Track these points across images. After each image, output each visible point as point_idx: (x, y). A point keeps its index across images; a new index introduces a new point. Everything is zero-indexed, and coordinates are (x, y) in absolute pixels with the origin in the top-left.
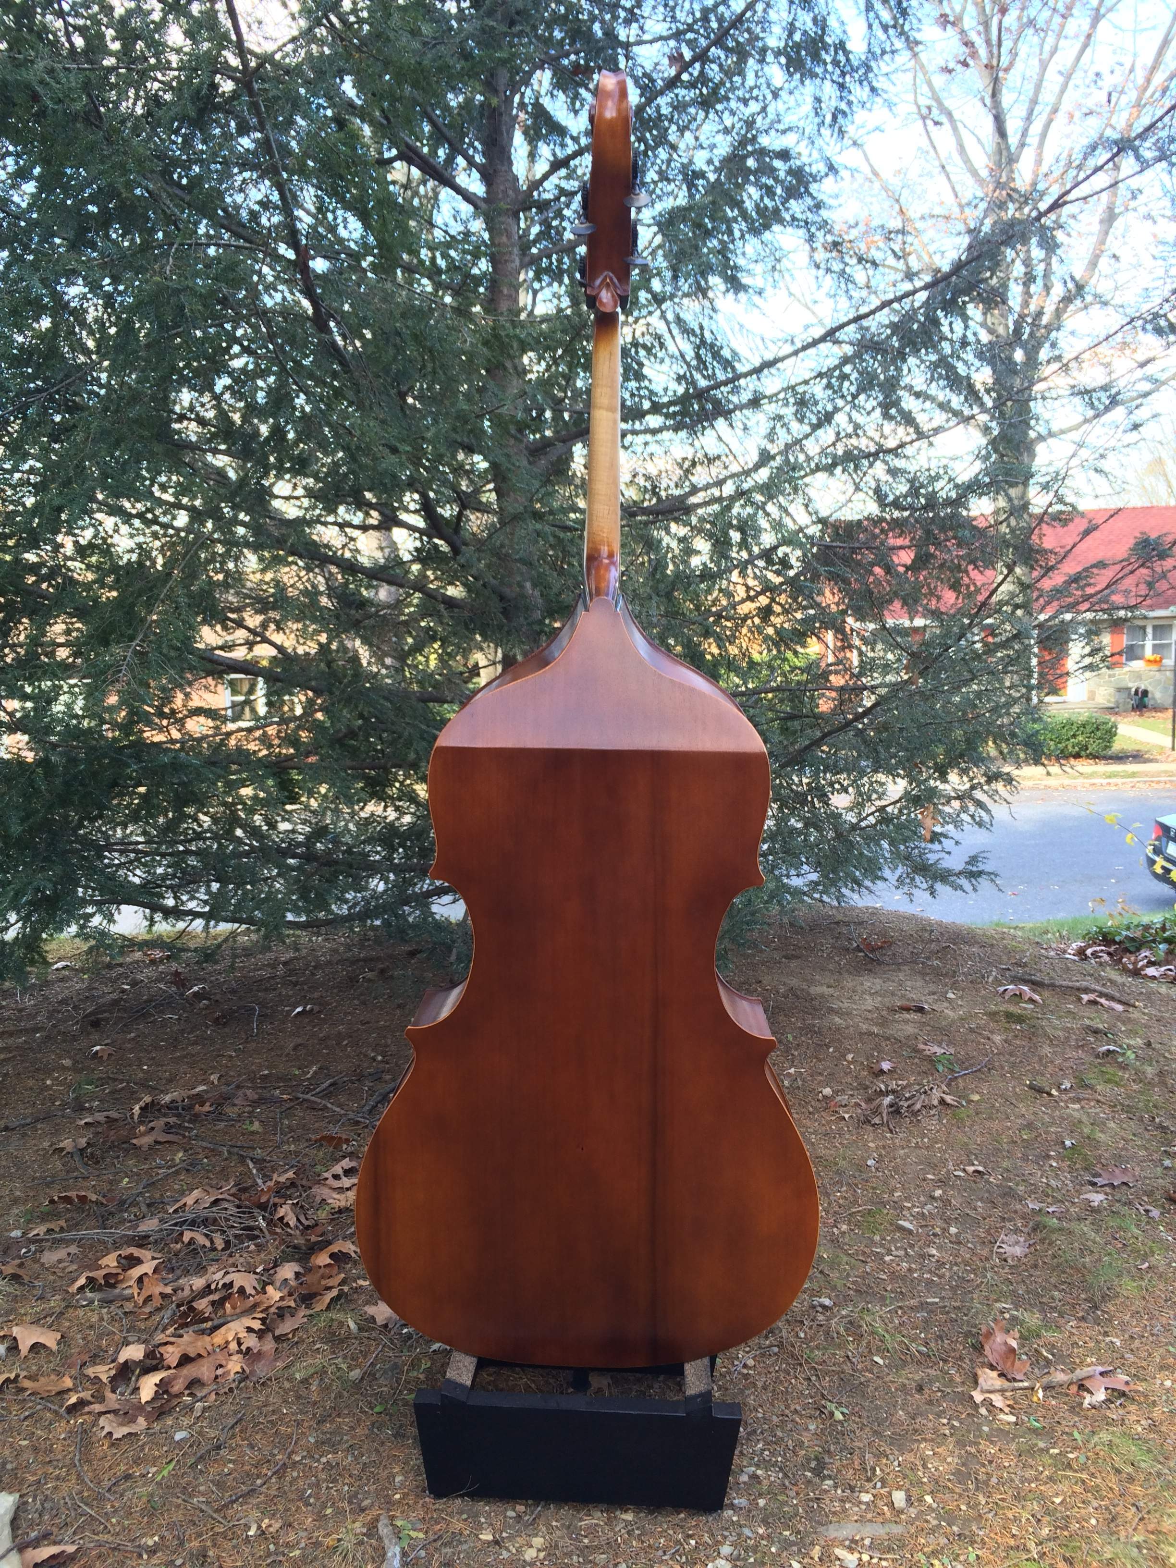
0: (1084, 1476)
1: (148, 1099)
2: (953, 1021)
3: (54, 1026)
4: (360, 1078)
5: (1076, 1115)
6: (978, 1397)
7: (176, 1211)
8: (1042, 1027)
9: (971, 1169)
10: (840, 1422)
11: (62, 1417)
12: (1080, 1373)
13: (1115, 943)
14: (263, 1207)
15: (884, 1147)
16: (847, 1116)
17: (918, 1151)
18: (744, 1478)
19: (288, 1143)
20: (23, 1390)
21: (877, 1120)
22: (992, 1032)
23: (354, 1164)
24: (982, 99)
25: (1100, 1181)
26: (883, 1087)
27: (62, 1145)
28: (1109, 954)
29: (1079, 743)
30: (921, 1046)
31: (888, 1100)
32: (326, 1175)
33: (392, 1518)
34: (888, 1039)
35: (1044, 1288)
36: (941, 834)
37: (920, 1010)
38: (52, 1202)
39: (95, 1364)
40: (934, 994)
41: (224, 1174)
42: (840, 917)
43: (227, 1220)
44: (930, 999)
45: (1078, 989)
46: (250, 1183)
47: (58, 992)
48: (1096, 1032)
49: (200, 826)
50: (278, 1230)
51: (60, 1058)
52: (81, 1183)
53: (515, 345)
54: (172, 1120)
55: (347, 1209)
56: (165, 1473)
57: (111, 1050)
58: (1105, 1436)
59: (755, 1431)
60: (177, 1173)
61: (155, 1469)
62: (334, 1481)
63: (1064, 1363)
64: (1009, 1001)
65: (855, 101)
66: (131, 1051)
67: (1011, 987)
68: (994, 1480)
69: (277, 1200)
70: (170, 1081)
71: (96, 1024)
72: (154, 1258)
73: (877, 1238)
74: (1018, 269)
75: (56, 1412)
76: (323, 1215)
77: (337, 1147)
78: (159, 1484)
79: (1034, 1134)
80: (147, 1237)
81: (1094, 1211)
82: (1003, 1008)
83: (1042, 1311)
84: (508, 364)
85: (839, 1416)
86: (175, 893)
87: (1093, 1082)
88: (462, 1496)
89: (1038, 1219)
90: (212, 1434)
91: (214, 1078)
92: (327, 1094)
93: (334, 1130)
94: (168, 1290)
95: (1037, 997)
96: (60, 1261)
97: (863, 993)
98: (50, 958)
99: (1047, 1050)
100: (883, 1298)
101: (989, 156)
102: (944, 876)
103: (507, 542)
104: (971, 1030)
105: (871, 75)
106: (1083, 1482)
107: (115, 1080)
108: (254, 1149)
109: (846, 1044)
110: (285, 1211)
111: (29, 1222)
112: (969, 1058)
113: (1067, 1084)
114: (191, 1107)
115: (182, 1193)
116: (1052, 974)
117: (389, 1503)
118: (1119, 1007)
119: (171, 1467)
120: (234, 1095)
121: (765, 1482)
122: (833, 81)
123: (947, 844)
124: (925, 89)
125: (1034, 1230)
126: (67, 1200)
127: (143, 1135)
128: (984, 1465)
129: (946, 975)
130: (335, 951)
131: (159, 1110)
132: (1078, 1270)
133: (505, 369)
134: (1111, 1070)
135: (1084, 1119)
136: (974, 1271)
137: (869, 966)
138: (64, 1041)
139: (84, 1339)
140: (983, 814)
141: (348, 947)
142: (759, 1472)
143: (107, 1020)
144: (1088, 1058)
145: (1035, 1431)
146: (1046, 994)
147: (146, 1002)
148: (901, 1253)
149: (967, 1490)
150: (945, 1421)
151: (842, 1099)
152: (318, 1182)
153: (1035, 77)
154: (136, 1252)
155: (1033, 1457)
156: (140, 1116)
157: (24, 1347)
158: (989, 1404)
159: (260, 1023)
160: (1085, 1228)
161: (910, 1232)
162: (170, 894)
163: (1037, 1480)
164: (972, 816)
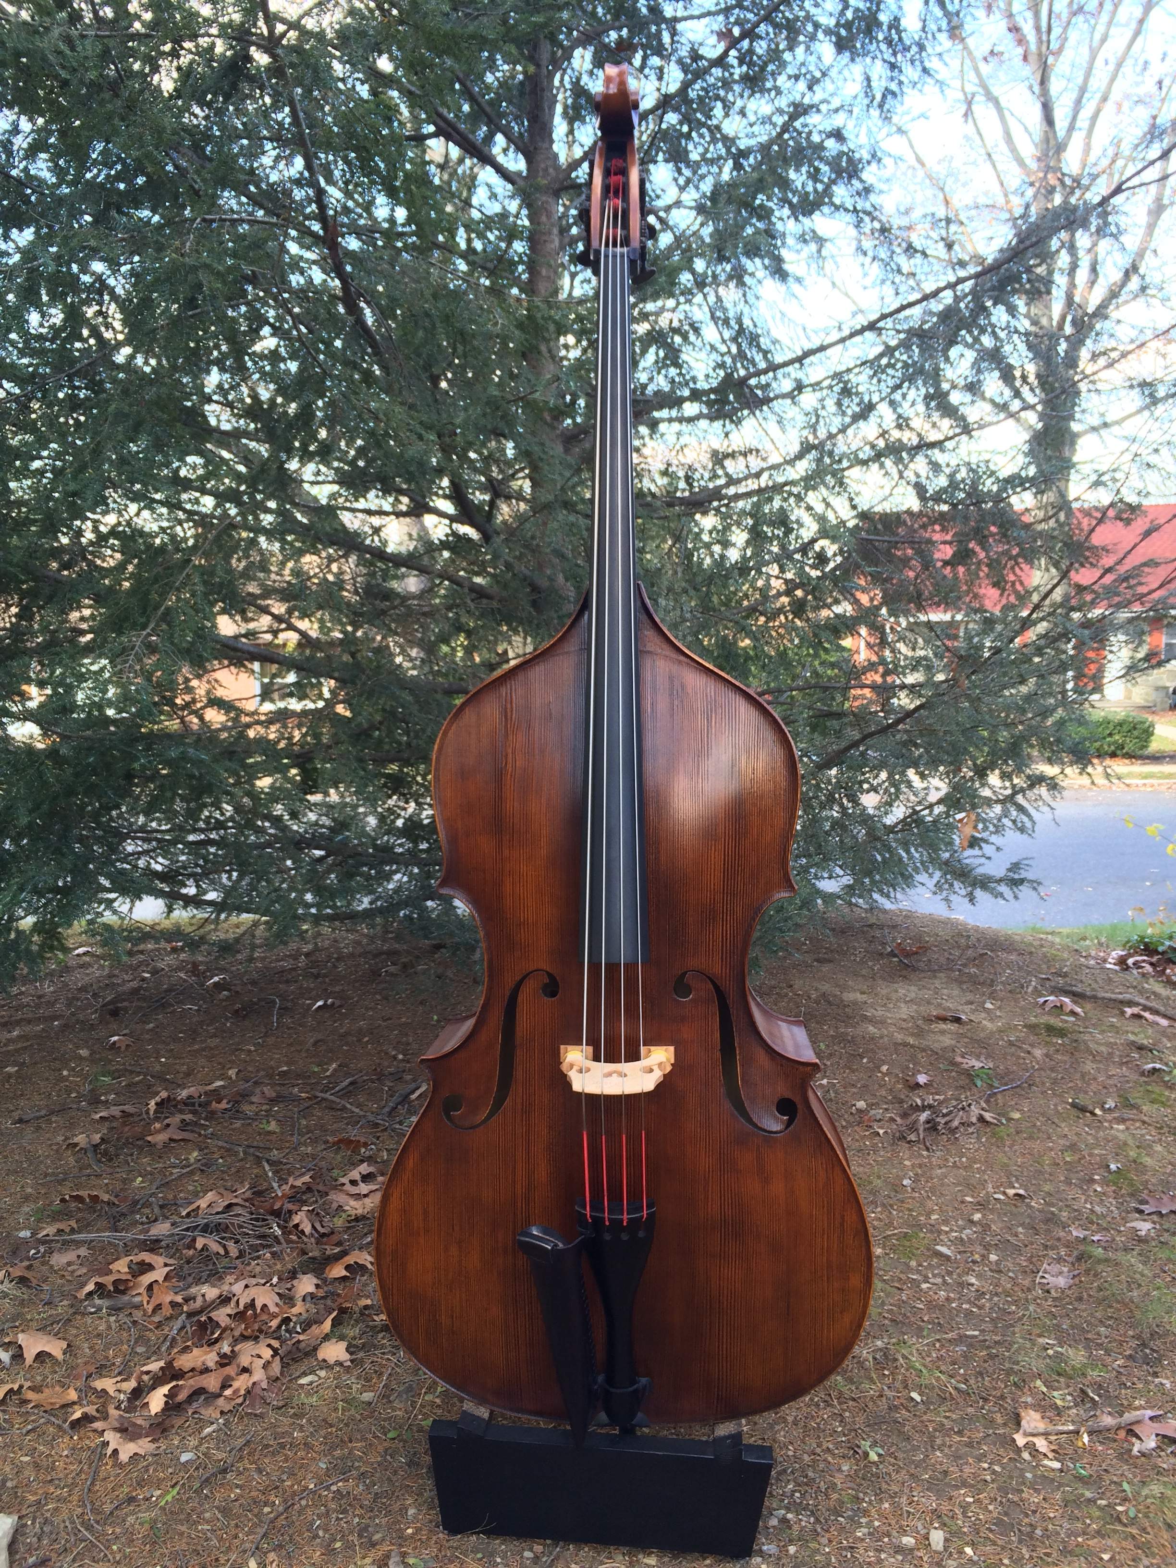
0: (1135, 1531)
1: (164, 1094)
2: (992, 1033)
3: (73, 1014)
4: (380, 1077)
5: (1121, 1136)
6: (1021, 1440)
7: (188, 1215)
8: (1085, 1042)
9: (1011, 1192)
10: (874, 1463)
11: (65, 1432)
12: (1129, 1417)
13: (1158, 953)
14: (277, 1214)
15: (920, 1166)
16: (881, 1132)
17: (955, 1171)
18: (774, 1522)
19: (306, 1145)
20: (26, 1402)
21: (913, 1137)
22: (1032, 1045)
23: (371, 1169)
24: (1031, 87)
25: (1147, 1208)
26: (919, 1102)
27: (76, 1140)
28: (1152, 964)
29: (1116, 742)
30: (959, 1059)
31: (924, 1116)
32: (343, 1180)
33: (404, 1555)
34: (924, 1050)
35: (1089, 1324)
36: (982, 839)
37: (958, 1020)
38: (63, 1200)
39: (101, 1376)
40: (971, 1003)
41: (239, 1176)
42: (873, 920)
43: (240, 1227)
44: (967, 1008)
45: (1121, 1002)
46: (265, 1185)
47: (79, 979)
48: (1141, 1048)
49: (222, 814)
50: (294, 1238)
51: (78, 1048)
52: (94, 1181)
53: (552, 327)
54: (188, 1117)
55: (364, 1217)
56: (169, 1498)
57: (128, 1041)
58: (1155, 1489)
59: (785, 1471)
60: (192, 1173)
61: (159, 1492)
62: (344, 1511)
63: (1110, 1406)
64: (1049, 1013)
65: (906, 81)
66: (150, 1041)
67: (1051, 998)
68: (1039, 1532)
69: (290, 1206)
70: (188, 1074)
71: (115, 1013)
72: (166, 1265)
73: (913, 1263)
74: (1064, 260)
75: (59, 1427)
76: (339, 1222)
77: (356, 1151)
78: (163, 1509)
79: (1076, 1157)
80: (158, 1241)
81: (1141, 1240)
82: (1044, 1019)
83: (1087, 1348)
84: (543, 348)
85: (873, 1457)
86: (196, 881)
87: (1139, 1101)
88: (478, 1533)
89: (1081, 1247)
90: (220, 1455)
91: (232, 1073)
92: (346, 1093)
93: (353, 1133)
94: (179, 1299)
95: (1078, 1010)
96: (69, 1264)
97: (898, 1000)
98: (70, 943)
99: (1089, 1066)
100: (921, 1329)
101: (1036, 145)
102: (985, 883)
103: (538, 534)
104: (1011, 1044)
105: (924, 54)
106: (1133, 1537)
107: (132, 1072)
108: (271, 1150)
109: (881, 1055)
110: (301, 1218)
111: (39, 1221)
112: (1008, 1072)
113: (1110, 1104)
114: (208, 1103)
115: (196, 1195)
116: (1094, 986)
117: (402, 1538)
118: (1164, 1022)
119: (175, 1492)
120: (252, 1094)
121: (796, 1527)
122: (884, 61)
123: (988, 849)
124: (972, 76)
125: (1079, 1259)
126: (79, 1199)
127: (159, 1131)
128: (1027, 1516)
129: (983, 984)
130: (358, 943)
131: (175, 1106)
132: (1126, 1305)
133: (539, 353)
134: (1157, 1089)
135: (1130, 1142)
136: (1015, 1302)
137: (904, 973)
138: (82, 1030)
139: (91, 1348)
140: (1025, 819)
141: (372, 939)
142: (790, 1516)
143: (126, 1009)
144: (1134, 1077)
145: (1080, 1478)
146: (1088, 1006)
147: (166, 991)
148: (939, 1280)
149: (1010, 1542)
150: (986, 1465)
151: (877, 1113)
152: (335, 1188)
153: (1085, 65)
154: (146, 1257)
155: (1079, 1507)
156: (156, 1112)
157: (29, 1355)
158: (1031, 1447)
159: (280, 1016)
160: (1132, 1259)
161: (948, 1258)
162: (191, 882)
163: (1084, 1533)
164: (1014, 822)
